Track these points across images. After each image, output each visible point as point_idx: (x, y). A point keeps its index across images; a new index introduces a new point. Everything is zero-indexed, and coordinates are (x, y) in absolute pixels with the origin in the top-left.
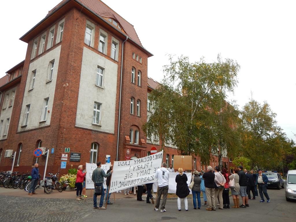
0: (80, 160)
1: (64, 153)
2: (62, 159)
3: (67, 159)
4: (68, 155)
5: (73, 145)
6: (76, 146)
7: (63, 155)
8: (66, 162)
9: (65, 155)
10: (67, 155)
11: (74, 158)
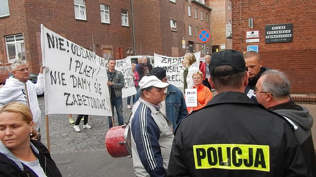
0: (291, 38)
1: (250, 30)
2: (247, 41)
3: (258, 40)
4: (260, 33)
5: (270, 10)
6: (277, 10)
7: (249, 34)
8: (257, 46)
9: (252, 33)
10: (256, 33)
11: (277, 36)
